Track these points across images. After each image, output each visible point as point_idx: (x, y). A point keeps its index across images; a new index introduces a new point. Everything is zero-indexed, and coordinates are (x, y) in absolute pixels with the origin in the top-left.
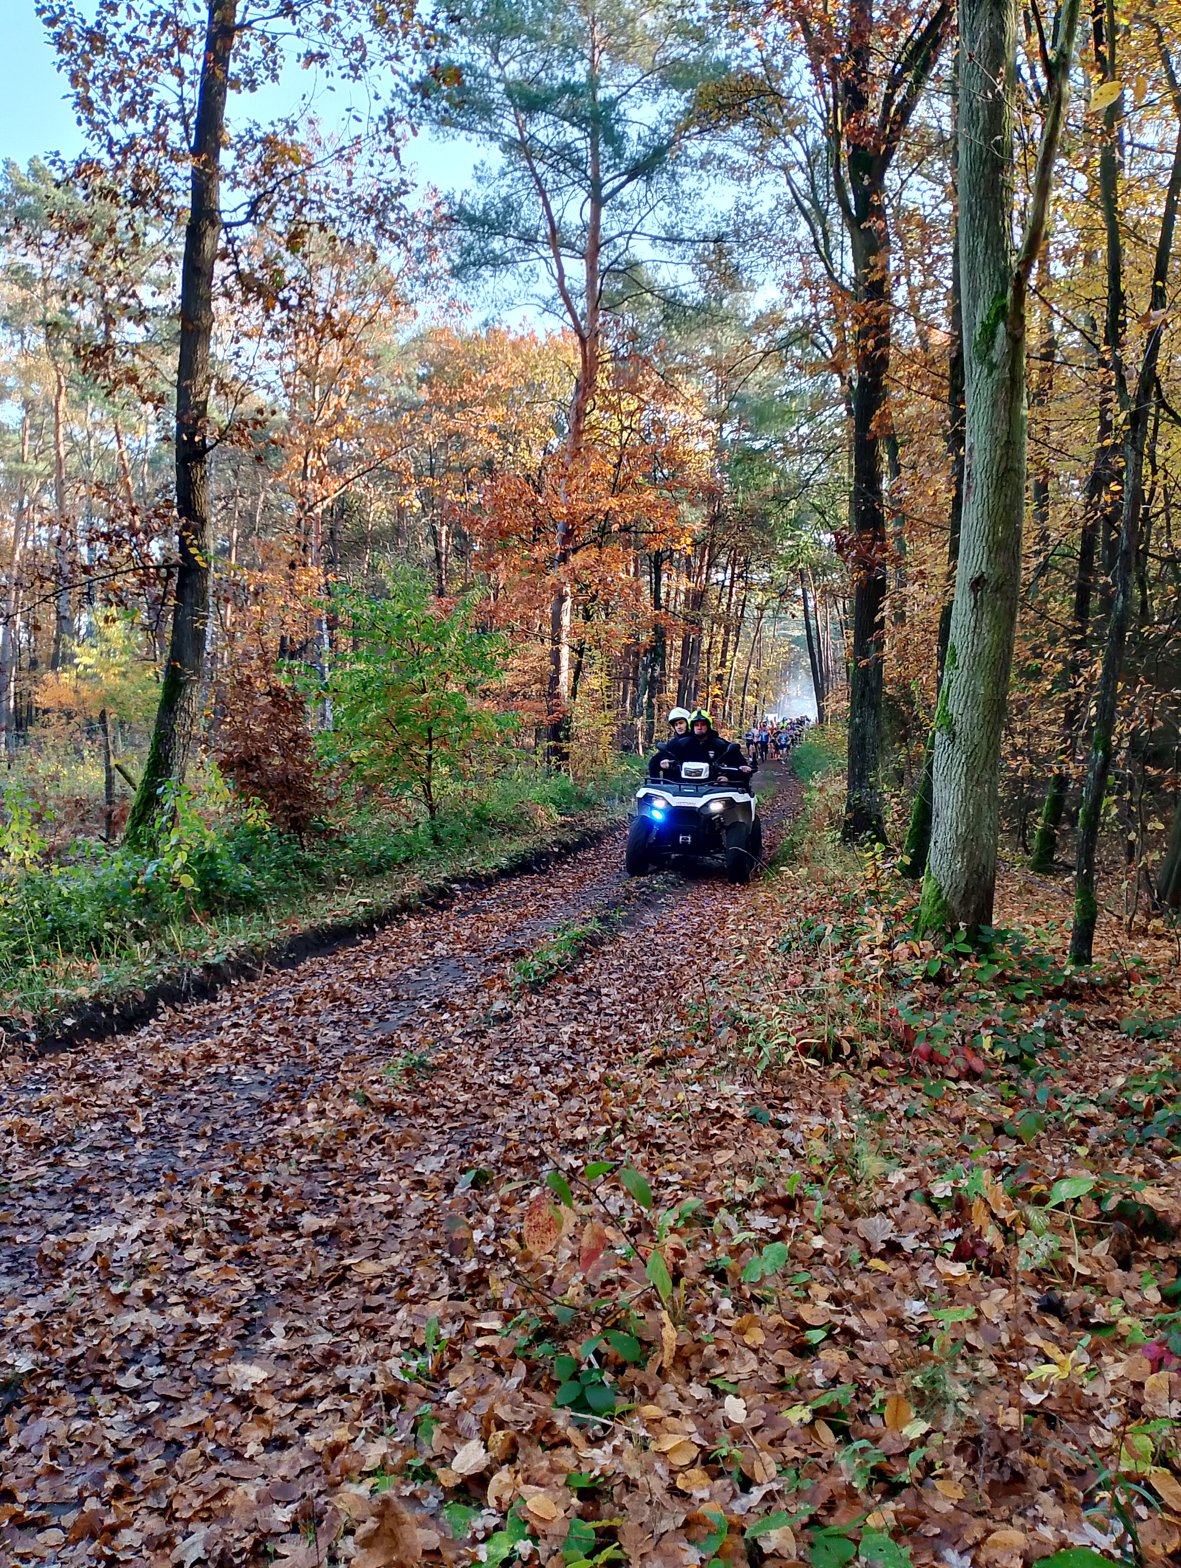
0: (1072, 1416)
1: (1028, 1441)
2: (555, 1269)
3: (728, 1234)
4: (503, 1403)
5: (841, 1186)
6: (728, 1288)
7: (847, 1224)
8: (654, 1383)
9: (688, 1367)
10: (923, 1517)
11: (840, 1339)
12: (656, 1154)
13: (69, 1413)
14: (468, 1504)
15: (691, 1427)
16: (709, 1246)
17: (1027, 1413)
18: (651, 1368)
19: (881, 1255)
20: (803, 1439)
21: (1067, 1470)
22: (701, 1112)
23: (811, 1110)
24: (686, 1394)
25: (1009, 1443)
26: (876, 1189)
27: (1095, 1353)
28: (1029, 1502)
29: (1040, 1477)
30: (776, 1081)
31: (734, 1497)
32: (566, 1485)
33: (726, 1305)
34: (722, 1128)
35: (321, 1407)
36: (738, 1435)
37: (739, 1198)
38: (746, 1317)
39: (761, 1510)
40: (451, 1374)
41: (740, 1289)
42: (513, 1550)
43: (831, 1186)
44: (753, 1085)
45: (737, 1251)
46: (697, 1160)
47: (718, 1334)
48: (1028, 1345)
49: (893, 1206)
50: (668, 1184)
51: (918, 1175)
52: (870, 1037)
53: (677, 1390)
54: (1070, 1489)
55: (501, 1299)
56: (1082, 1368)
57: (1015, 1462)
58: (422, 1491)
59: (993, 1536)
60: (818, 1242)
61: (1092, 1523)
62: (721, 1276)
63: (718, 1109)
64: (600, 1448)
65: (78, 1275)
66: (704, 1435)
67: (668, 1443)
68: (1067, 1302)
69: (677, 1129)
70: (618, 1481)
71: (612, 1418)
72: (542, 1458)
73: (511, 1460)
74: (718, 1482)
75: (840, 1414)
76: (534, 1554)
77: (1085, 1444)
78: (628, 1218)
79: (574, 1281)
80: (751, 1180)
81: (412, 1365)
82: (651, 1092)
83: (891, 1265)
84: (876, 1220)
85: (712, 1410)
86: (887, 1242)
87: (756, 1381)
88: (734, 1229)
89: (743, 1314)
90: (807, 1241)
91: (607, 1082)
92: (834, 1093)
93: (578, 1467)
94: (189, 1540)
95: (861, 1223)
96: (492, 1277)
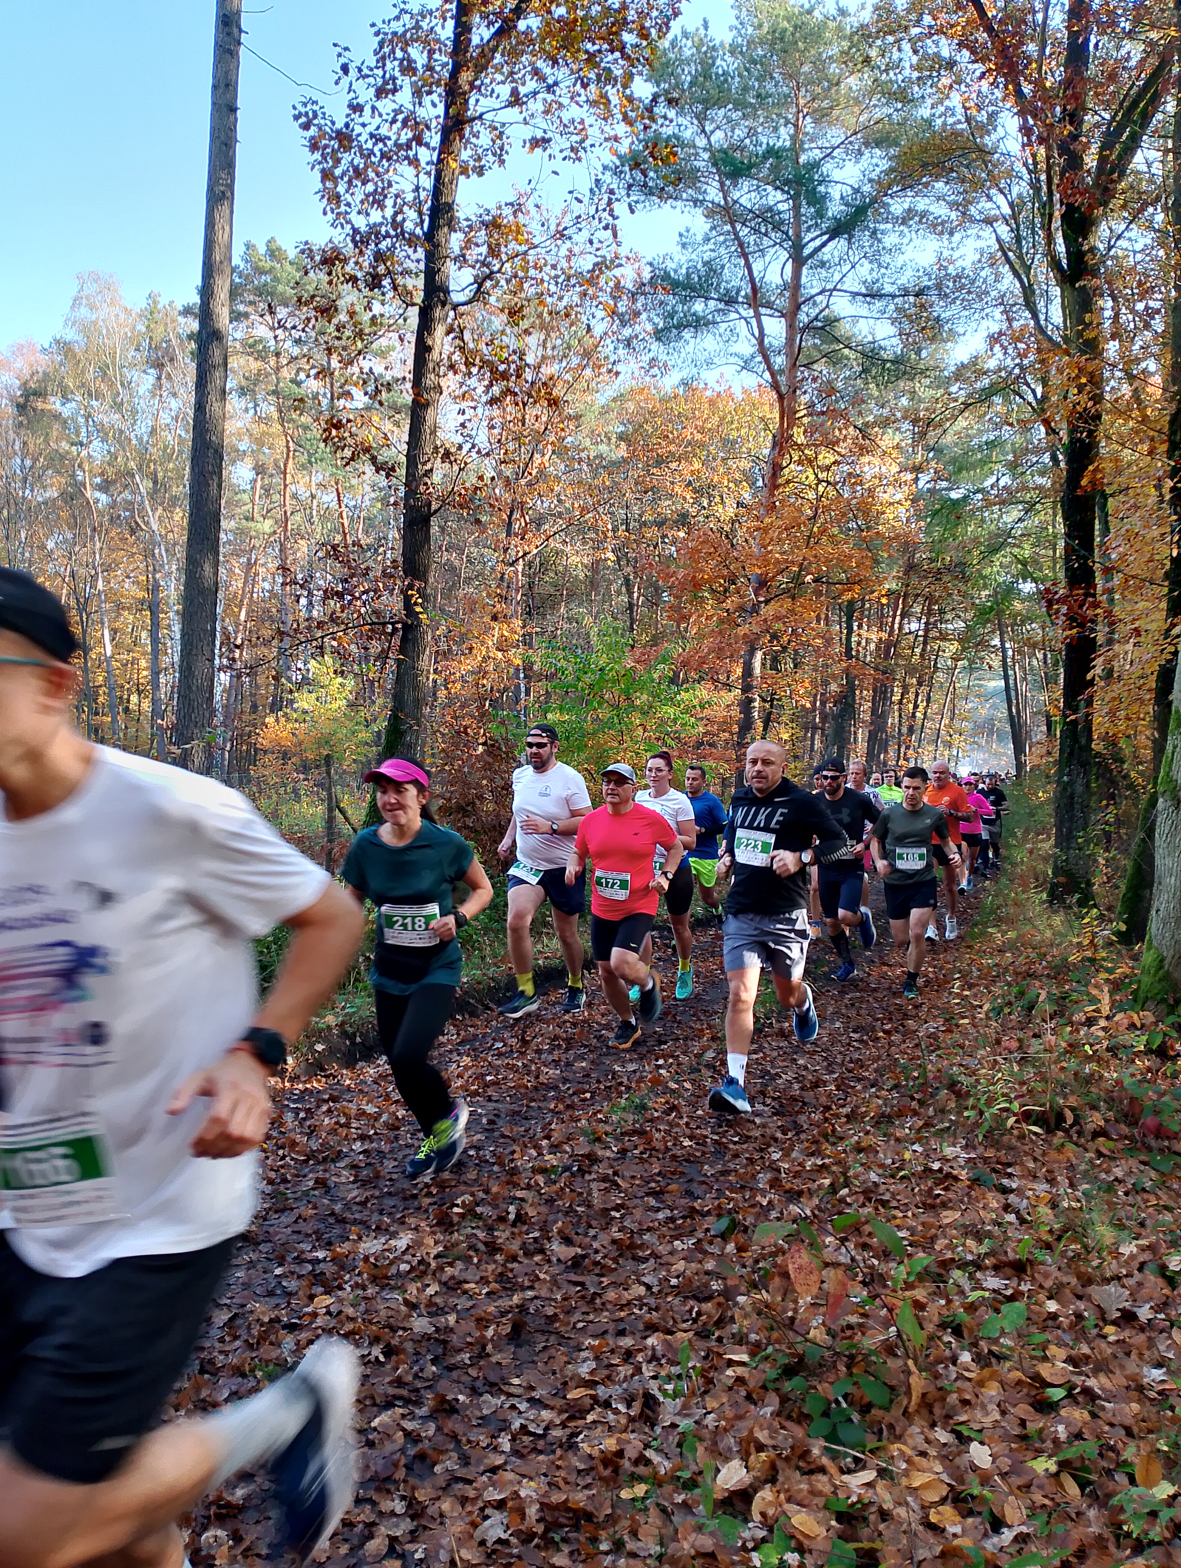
2: (795, 1311)
3: (961, 1291)
4: (762, 1429)
5: (1071, 1254)
6: (966, 1342)
7: (1079, 1290)
8: (901, 1424)
9: (931, 1412)
11: (1080, 1399)
12: (882, 1209)
14: (736, 1517)
15: (939, 1468)
16: (943, 1302)
18: (896, 1412)
19: (1114, 1323)
20: (1049, 1489)
22: (924, 1171)
24: (931, 1437)
26: (1109, 1258)
30: (996, 1145)
31: (986, 1535)
32: (826, 1508)
33: (966, 1357)
34: (946, 1189)
35: (590, 1418)
36: (985, 1479)
37: (970, 1257)
38: (986, 1372)
39: (1012, 1550)
40: (707, 1398)
41: (975, 1345)
42: (782, 1561)
43: (1063, 1254)
44: (974, 1148)
45: (971, 1308)
46: (923, 1218)
47: (959, 1383)
49: (1126, 1276)
51: (1150, 1247)
52: (1094, 1107)
53: (922, 1433)
55: (747, 1335)
58: (692, 1500)
60: (1052, 1306)
62: (957, 1332)
63: (940, 1170)
66: (952, 1476)
67: (918, 1480)
69: (901, 1187)
70: (873, 1509)
71: (863, 1453)
72: (800, 1482)
73: (773, 1480)
74: (970, 1520)
75: (1085, 1469)
78: (860, 1267)
79: (815, 1323)
80: (980, 1241)
81: (670, 1387)
82: (870, 1150)
83: (1126, 1334)
84: (1112, 1288)
85: (959, 1454)
86: (1122, 1310)
87: (999, 1431)
88: (967, 1288)
89: (982, 1368)
90: (1041, 1305)
91: (826, 1136)
92: (1059, 1162)
93: (835, 1493)
94: (487, 1523)
95: (1096, 1292)
96: (737, 1313)
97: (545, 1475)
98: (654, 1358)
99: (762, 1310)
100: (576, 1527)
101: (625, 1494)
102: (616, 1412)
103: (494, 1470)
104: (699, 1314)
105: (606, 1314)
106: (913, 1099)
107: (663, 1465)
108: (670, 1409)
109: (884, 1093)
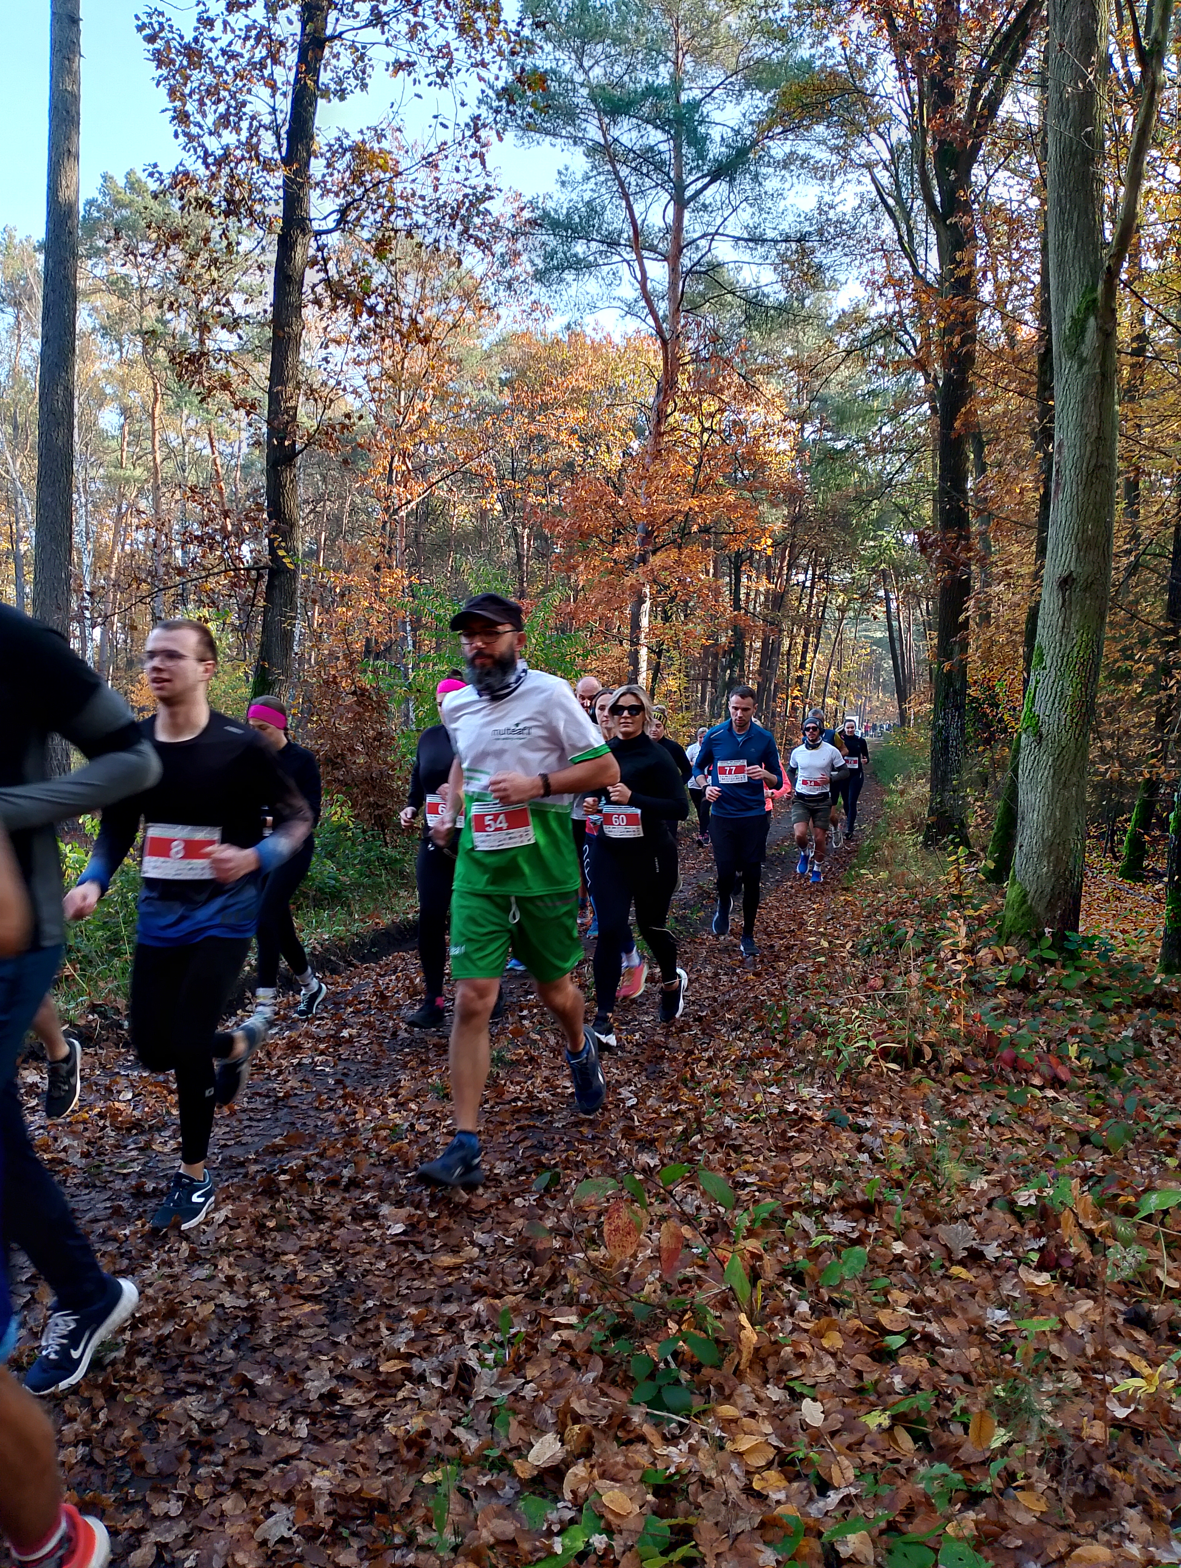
0: (1160, 1432)
1: (1113, 1455)
2: (631, 1266)
3: (806, 1236)
4: (579, 1398)
5: (921, 1192)
6: (806, 1291)
7: (927, 1230)
8: (731, 1383)
9: (765, 1368)
10: (1005, 1529)
11: (920, 1346)
12: (733, 1155)
13: (156, 1392)
14: (543, 1496)
15: (768, 1428)
16: (786, 1249)
17: (1113, 1426)
18: (728, 1368)
19: (962, 1263)
20: (881, 1445)
21: (1155, 1486)
22: (779, 1114)
23: (891, 1115)
24: (763, 1395)
25: (1094, 1456)
26: (958, 1196)
28: (1115, 1518)
29: (1126, 1493)
30: (855, 1085)
31: (811, 1499)
32: (642, 1481)
33: (804, 1307)
34: (800, 1131)
35: (401, 1395)
36: (816, 1437)
37: (817, 1201)
38: (824, 1320)
39: (837, 1514)
40: (528, 1366)
41: (817, 1292)
42: (588, 1544)
43: (912, 1192)
44: (832, 1089)
45: (814, 1254)
46: (775, 1161)
47: (795, 1336)
48: (1113, 1357)
49: (975, 1213)
50: (745, 1185)
51: (1002, 1183)
52: (953, 1042)
53: (753, 1391)
54: (1158, 1506)
55: (577, 1295)
56: (1170, 1383)
57: (1099, 1477)
58: (499, 1481)
59: (1078, 1551)
60: (898, 1247)
62: (798, 1279)
63: (796, 1111)
64: (676, 1446)
65: (165, 1256)
66: (781, 1438)
67: (745, 1443)
68: (1155, 1314)
69: (755, 1131)
70: (694, 1479)
71: (688, 1417)
72: (617, 1454)
73: (587, 1454)
74: (795, 1485)
75: (920, 1421)
76: (609, 1549)
78: (705, 1216)
79: (651, 1278)
80: (830, 1184)
81: (490, 1356)
82: (729, 1093)
83: (973, 1273)
84: (958, 1227)
85: (789, 1413)
86: (969, 1250)
87: (834, 1385)
88: (812, 1233)
89: (821, 1317)
90: (887, 1246)
91: (684, 1082)
92: (915, 1098)
93: (653, 1464)
94: (271, 1520)
95: (941, 1230)
96: (570, 1272)
97: (343, 1461)
98: (478, 1325)
99: (594, 1269)
100: (369, 1519)
101: (427, 1479)
102: (429, 1387)
103: (287, 1459)
104: (531, 1275)
105: (433, 1279)
106: (775, 1040)
107: (472, 1442)
108: (486, 1380)
109: (746, 1035)
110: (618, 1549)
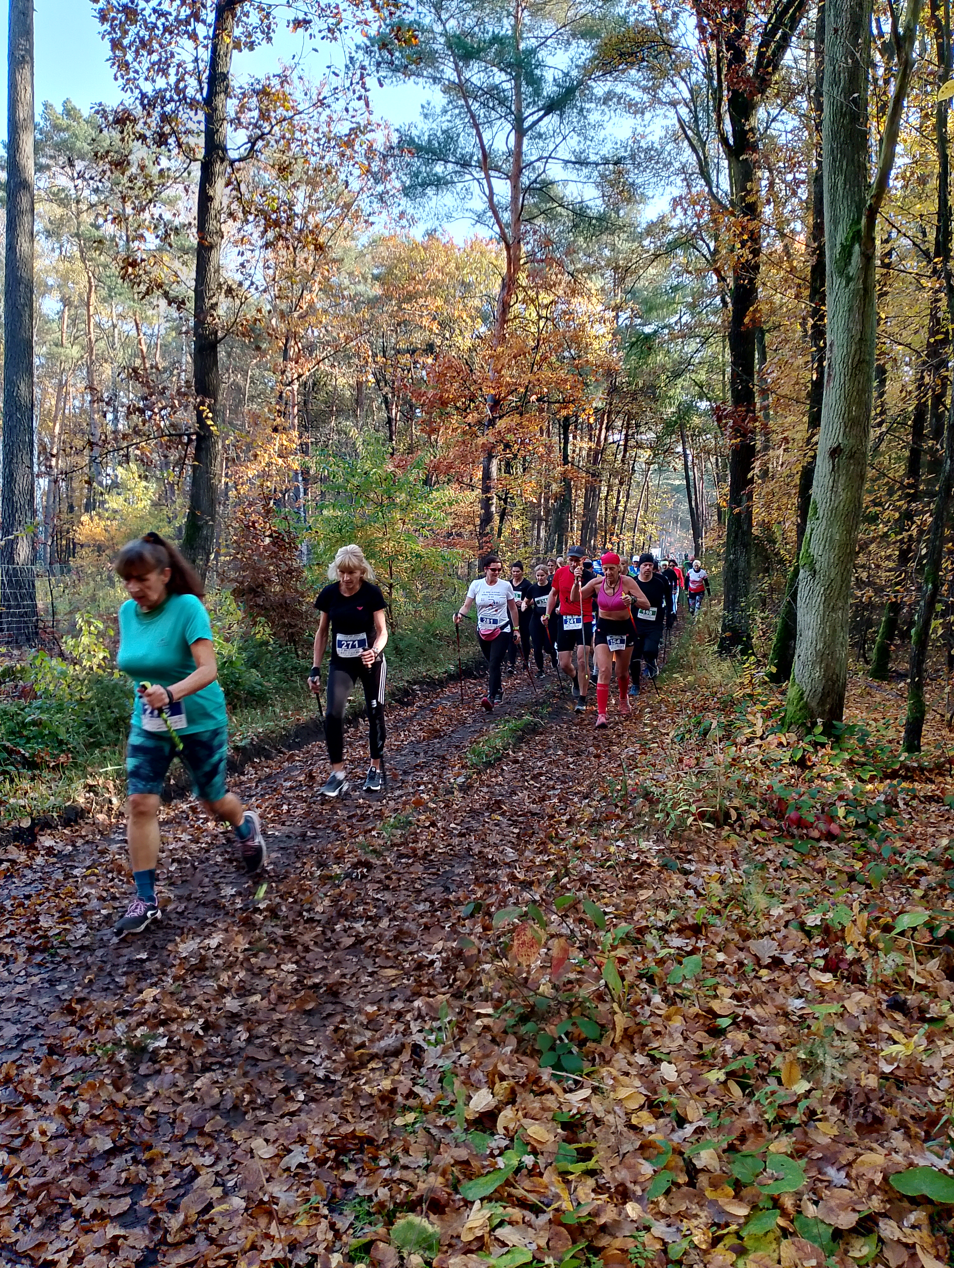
0: (914, 1081)
1: (882, 1098)
2: (528, 972)
3: (654, 950)
4: (504, 1064)
5: (734, 917)
6: (657, 988)
7: (741, 944)
8: (609, 1053)
9: (632, 1042)
10: (810, 1146)
11: (742, 1025)
12: (594, 892)
14: (485, 1132)
15: (637, 1083)
16: (640, 959)
17: (882, 1078)
18: (606, 1043)
19: (767, 967)
20: (720, 1092)
21: (912, 1117)
22: (625, 861)
23: (708, 861)
24: (632, 1061)
25: (871, 1096)
26: (762, 919)
27: (930, 1039)
28: (886, 1137)
29: (893, 1121)
30: (680, 839)
31: (673, 1130)
32: (553, 1119)
33: (657, 999)
34: (642, 874)
35: (370, 1066)
36: (673, 1090)
37: (660, 924)
38: (672, 1009)
39: (692, 1139)
40: (461, 1043)
41: (664, 989)
42: (521, 1162)
43: (729, 918)
44: (663, 842)
45: (661, 962)
46: (625, 896)
47: (652, 1019)
48: (880, 1031)
49: (776, 932)
50: (606, 913)
51: (794, 910)
52: (752, 807)
53: (625, 1058)
54: (915, 1129)
55: (491, 994)
56: (922, 1048)
57: (874, 1111)
58: (451, 1122)
59: (862, 1158)
60: (721, 957)
61: (932, 1152)
62: (651, 980)
63: (638, 860)
66: (648, 1089)
67: (623, 1093)
68: (909, 1003)
69: (608, 874)
70: (589, 1118)
71: (581, 1076)
72: (533, 1102)
73: (513, 1102)
74: (661, 1120)
75: (745, 1076)
76: (536, 1165)
77: (925, 1100)
78: (577, 937)
79: (543, 981)
80: (668, 912)
81: (432, 1038)
82: (586, 847)
83: (776, 974)
84: (765, 941)
85: (653, 1072)
86: (772, 957)
87: (683, 1053)
88: (658, 947)
89: (670, 1006)
90: (713, 956)
91: (550, 838)
92: (726, 849)
93: (560, 1108)
95: (753, 945)
96: (484, 978)
98: (420, 1017)
99: (502, 974)
100: (361, 1151)
101: (399, 1122)
103: (292, 1114)
104: (455, 980)
105: (381, 985)
106: (617, 806)
107: (428, 1097)
108: (433, 1054)
109: (595, 803)
110: (542, 1166)
